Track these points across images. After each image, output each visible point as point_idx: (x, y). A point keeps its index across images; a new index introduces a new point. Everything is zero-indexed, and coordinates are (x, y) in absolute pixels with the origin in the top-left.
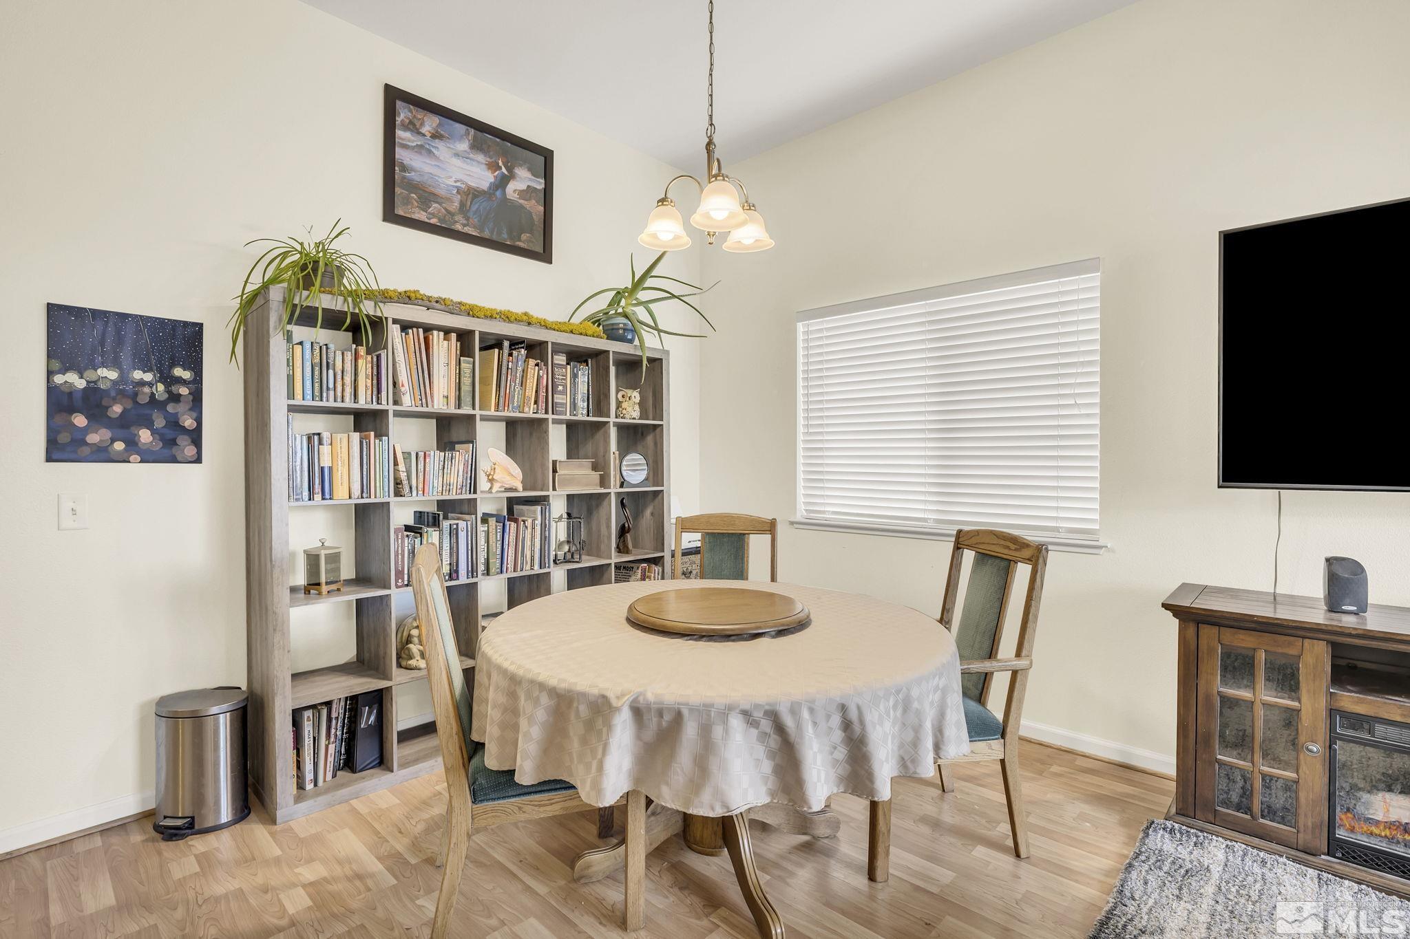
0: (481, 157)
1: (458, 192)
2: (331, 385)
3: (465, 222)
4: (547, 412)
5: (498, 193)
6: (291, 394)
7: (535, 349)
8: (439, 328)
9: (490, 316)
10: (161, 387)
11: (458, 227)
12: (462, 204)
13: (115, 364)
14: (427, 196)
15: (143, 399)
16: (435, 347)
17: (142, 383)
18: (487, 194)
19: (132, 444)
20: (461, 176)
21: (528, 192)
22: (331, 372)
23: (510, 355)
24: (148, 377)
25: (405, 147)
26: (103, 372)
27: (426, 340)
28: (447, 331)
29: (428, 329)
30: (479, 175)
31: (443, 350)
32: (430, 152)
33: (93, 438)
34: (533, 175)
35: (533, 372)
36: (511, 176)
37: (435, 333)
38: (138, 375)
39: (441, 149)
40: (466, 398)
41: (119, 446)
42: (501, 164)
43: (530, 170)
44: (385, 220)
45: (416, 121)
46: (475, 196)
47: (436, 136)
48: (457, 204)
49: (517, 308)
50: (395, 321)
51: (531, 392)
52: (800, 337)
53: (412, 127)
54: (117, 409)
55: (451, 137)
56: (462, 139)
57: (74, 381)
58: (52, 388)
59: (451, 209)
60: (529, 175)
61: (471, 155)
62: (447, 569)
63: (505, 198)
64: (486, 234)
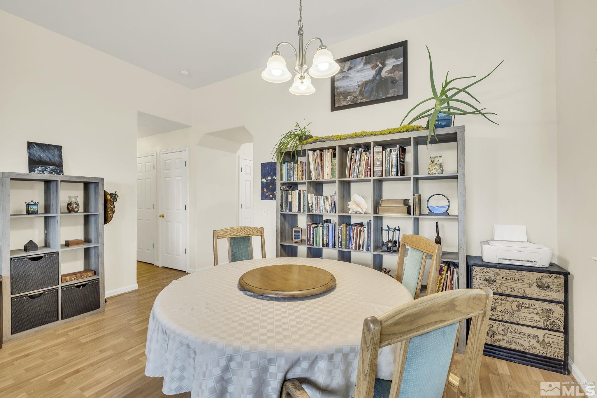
0: (369, 66)
1: (359, 87)
2: (292, 175)
3: (362, 98)
4: (370, 176)
5: (377, 78)
6: (281, 180)
7: (367, 147)
11: (359, 101)
12: (361, 91)
14: (345, 94)
16: (324, 156)
18: (373, 81)
21: (395, 68)
22: (292, 171)
23: (353, 152)
26: (269, 177)
27: (321, 153)
28: (328, 149)
31: (327, 155)
32: (347, 77)
33: (267, 194)
34: (397, 59)
35: (364, 158)
36: (384, 65)
37: (324, 150)
38: (274, 177)
40: (334, 174)
41: (271, 196)
42: (378, 63)
43: (393, 58)
44: (332, 111)
46: (366, 84)
48: (358, 92)
50: (310, 150)
51: (363, 167)
54: (271, 187)
55: (356, 65)
56: (360, 64)
57: (264, 180)
58: (262, 183)
59: (356, 95)
60: (394, 60)
61: (364, 68)
62: (325, 242)
63: (381, 78)
64: (372, 98)
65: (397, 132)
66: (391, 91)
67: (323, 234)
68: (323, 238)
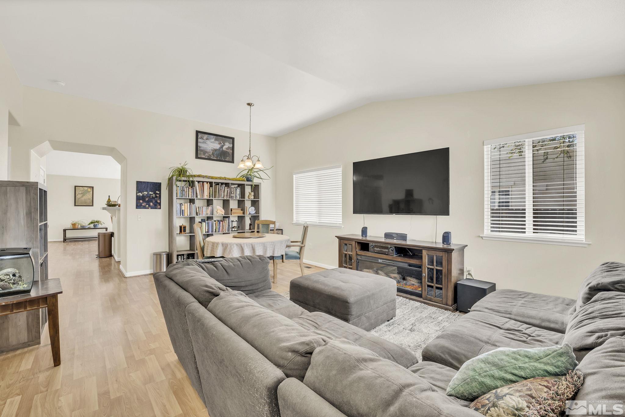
0: (217, 142)
2: (184, 194)
4: (229, 198)
5: (221, 149)
6: (177, 197)
7: (227, 185)
8: (206, 182)
9: (216, 178)
10: (154, 195)
11: (212, 158)
12: (213, 153)
13: (147, 191)
14: (205, 152)
15: (151, 197)
16: (205, 185)
17: (151, 194)
18: (219, 150)
19: (149, 205)
20: (213, 147)
22: (184, 192)
23: (221, 186)
24: (152, 193)
25: (200, 143)
26: (145, 193)
27: (203, 184)
28: (207, 182)
29: (203, 182)
30: (217, 146)
31: (206, 186)
32: (206, 143)
33: (143, 205)
35: (226, 190)
36: (224, 145)
37: (205, 183)
38: (150, 193)
39: (208, 142)
40: (211, 196)
41: (147, 206)
42: (222, 143)
44: (196, 158)
45: (203, 137)
46: (216, 151)
47: (207, 139)
49: (223, 176)
50: (196, 181)
51: (226, 194)
52: (294, 178)
53: (202, 138)
54: (147, 199)
55: (210, 139)
56: (213, 139)
57: (140, 194)
58: (137, 196)
59: (210, 154)
60: (229, 144)
61: (215, 142)
62: (207, 231)
63: (223, 150)
64: (218, 158)
65: (239, 180)
66: (227, 158)
67: (206, 226)
68: (205, 229)
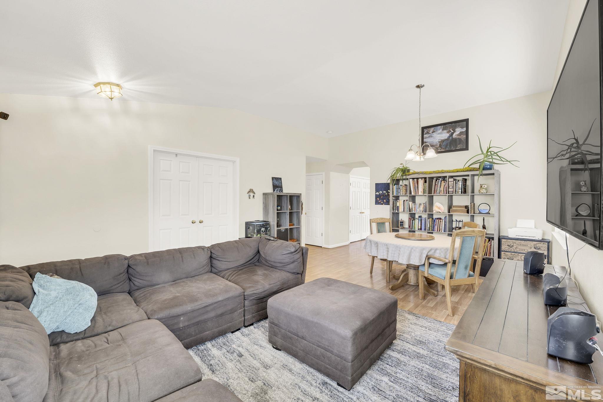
0: (445, 131)
1: (439, 142)
2: (399, 192)
3: (440, 149)
4: (446, 194)
5: (451, 138)
7: (444, 178)
8: (420, 178)
9: (431, 173)
10: (387, 193)
12: (440, 145)
13: (381, 191)
15: (385, 195)
16: (419, 182)
17: (385, 193)
19: (383, 202)
21: (461, 133)
22: (399, 190)
23: (436, 181)
24: (385, 192)
25: (426, 138)
26: (380, 192)
27: (417, 181)
28: (422, 178)
29: (418, 179)
30: (445, 135)
31: (421, 182)
32: (432, 136)
33: (379, 201)
34: (462, 128)
35: (443, 184)
36: (454, 131)
37: (419, 179)
38: (384, 192)
39: (435, 135)
40: (425, 192)
41: (382, 202)
42: (451, 130)
43: (460, 128)
45: (429, 132)
46: (443, 141)
47: (433, 132)
48: (439, 145)
49: (440, 169)
50: (410, 179)
51: (442, 189)
53: (428, 133)
54: (382, 197)
55: (437, 130)
56: (440, 130)
57: (378, 193)
58: (376, 195)
59: (437, 147)
60: (461, 129)
61: (442, 132)
62: (419, 228)
63: (453, 138)
64: (447, 149)
65: (462, 171)
66: (458, 146)
67: (418, 223)
68: (418, 226)
